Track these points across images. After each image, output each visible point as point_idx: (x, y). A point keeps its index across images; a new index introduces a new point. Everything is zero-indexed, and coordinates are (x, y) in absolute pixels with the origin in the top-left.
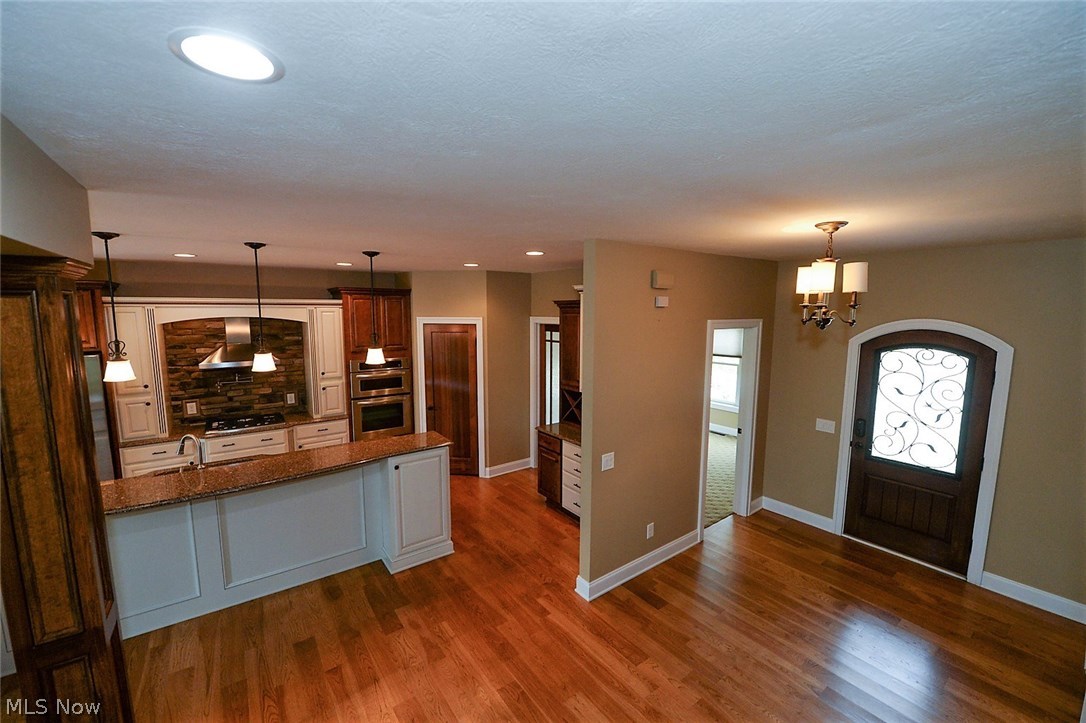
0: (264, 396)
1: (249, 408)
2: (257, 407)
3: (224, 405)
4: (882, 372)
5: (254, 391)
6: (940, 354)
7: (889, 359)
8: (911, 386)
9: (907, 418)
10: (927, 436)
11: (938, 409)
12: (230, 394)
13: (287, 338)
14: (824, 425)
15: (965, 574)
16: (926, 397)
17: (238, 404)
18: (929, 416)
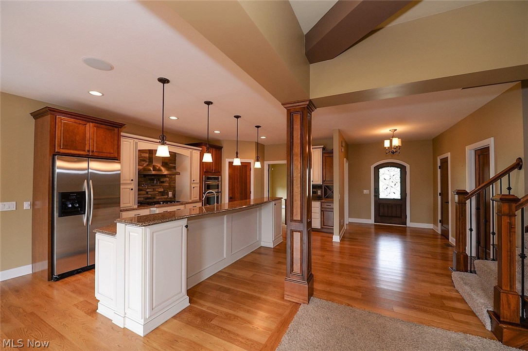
0: (161, 192)
1: (154, 198)
2: (158, 197)
3: (145, 196)
4: (380, 174)
5: (157, 189)
6: (394, 168)
7: (381, 171)
8: (387, 178)
9: (387, 186)
10: (393, 190)
11: (395, 183)
12: (148, 190)
13: (171, 165)
14: (365, 192)
15: (406, 225)
16: (391, 180)
17: (150, 196)
18: (393, 185)
